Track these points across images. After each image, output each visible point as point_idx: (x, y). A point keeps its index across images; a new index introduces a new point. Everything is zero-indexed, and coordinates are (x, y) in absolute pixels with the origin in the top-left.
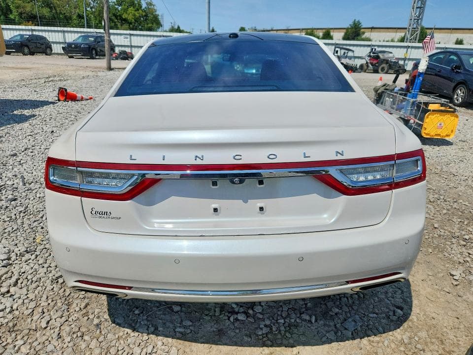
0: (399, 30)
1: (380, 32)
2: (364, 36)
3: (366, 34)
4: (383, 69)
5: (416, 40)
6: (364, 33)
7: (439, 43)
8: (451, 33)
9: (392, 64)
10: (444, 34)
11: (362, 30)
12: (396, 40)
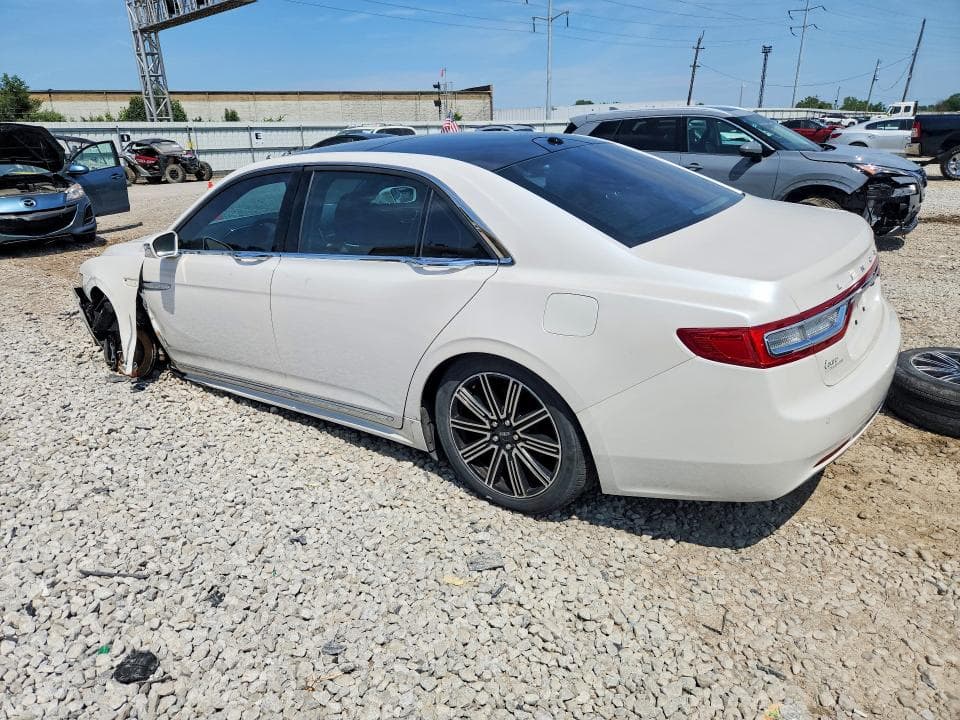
0: (110, 96)
1: (70, 99)
2: (42, 110)
3: (43, 104)
4: (174, 174)
5: (167, 115)
6: (38, 103)
7: (200, 120)
8: (208, 100)
9: (187, 162)
10: (198, 103)
11: (31, 97)
12: (116, 117)
